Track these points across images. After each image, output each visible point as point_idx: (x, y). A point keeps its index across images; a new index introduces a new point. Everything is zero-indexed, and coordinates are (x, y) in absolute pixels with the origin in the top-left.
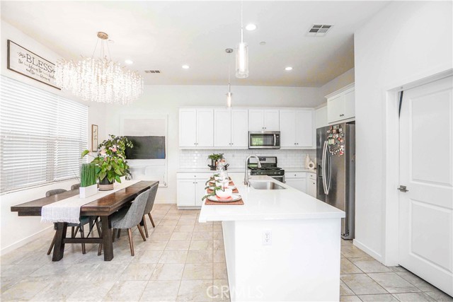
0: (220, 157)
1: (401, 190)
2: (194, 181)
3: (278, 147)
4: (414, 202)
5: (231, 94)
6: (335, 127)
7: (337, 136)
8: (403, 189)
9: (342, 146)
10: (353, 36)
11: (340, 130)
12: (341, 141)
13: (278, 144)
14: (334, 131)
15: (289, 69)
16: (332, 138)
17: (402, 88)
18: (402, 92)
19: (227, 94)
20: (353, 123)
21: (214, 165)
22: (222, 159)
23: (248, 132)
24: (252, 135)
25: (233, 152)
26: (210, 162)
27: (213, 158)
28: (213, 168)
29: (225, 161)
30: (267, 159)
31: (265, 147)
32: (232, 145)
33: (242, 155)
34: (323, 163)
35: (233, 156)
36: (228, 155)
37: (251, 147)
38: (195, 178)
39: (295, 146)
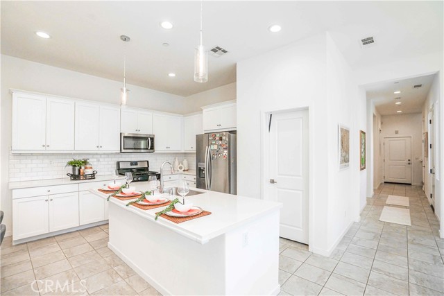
0: (85, 162)
1: (271, 182)
2: (46, 198)
3: (152, 150)
5: (127, 90)
6: (218, 135)
7: (220, 142)
9: (226, 151)
10: (236, 64)
11: (224, 138)
12: (224, 147)
13: (152, 148)
14: (217, 138)
15: (172, 75)
16: (215, 144)
17: (271, 112)
18: (271, 115)
19: (122, 90)
20: (234, 132)
21: (77, 173)
22: (88, 166)
23: (121, 134)
24: (125, 137)
25: (99, 156)
26: (70, 170)
27: (74, 164)
28: (75, 177)
29: (91, 168)
30: (138, 163)
31: (139, 151)
32: (101, 149)
33: (110, 159)
34: (205, 165)
35: (99, 161)
36: (95, 160)
37: (123, 151)
38: (49, 193)
39: (166, 149)
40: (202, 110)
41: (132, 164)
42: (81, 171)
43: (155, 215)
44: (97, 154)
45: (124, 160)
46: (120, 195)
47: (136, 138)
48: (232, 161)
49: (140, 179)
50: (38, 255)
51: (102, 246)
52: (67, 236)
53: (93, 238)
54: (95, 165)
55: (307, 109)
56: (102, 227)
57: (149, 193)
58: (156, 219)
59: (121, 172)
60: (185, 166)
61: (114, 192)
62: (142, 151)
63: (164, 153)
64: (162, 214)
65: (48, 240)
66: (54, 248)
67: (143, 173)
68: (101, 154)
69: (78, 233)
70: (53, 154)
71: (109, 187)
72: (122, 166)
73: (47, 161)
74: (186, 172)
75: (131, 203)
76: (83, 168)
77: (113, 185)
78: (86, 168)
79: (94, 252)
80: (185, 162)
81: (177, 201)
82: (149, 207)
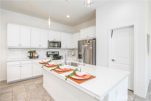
0: (35, 52)
1: (112, 61)
4: (116, 64)
6: (88, 40)
7: (89, 43)
8: (113, 60)
9: (91, 47)
11: (90, 41)
12: (91, 45)
13: (60, 46)
14: (87, 42)
15: (68, 16)
16: (86, 44)
17: (112, 29)
18: (112, 31)
20: (95, 39)
21: (31, 56)
22: (36, 53)
23: (48, 41)
24: (50, 42)
25: (40, 50)
26: (29, 54)
27: (31, 52)
28: (31, 57)
29: (37, 54)
30: (55, 52)
31: (55, 47)
32: (41, 46)
33: (44, 51)
34: (82, 53)
35: (40, 51)
36: (39, 51)
37: (49, 47)
38: (21, 64)
39: (66, 47)
40: (80, 31)
41: (52, 53)
42: (33, 55)
43: (65, 77)
44: (39, 49)
45: (49, 51)
46: (47, 65)
47: (54, 42)
48: (94, 51)
49: (55, 59)
50: (15, 89)
51: (40, 86)
52: (28, 81)
53: (37, 82)
54: (38, 53)
55: (133, 26)
56: (41, 78)
57: (61, 65)
58: (66, 79)
59: (48, 56)
60: (73, 54)
61: (45, 64)
62: (56, 47)
63: (65, 49)
64: (69, 77)
65: (20, 82)
66: (22, 86)
67: (57, 56)
68: (41, 49)
69: (32, 80)
70: (23, 48)
71: (43, 62)
72: (49, 53)
73: (21, 51)
74: (73, 56)
75: (52, 70)
76: (34, 54)
77: (45, 61)
78: (35, 54)
79: (37, 89)
80: (73, 52)
81: (77, 70)
82: (61, 72)
